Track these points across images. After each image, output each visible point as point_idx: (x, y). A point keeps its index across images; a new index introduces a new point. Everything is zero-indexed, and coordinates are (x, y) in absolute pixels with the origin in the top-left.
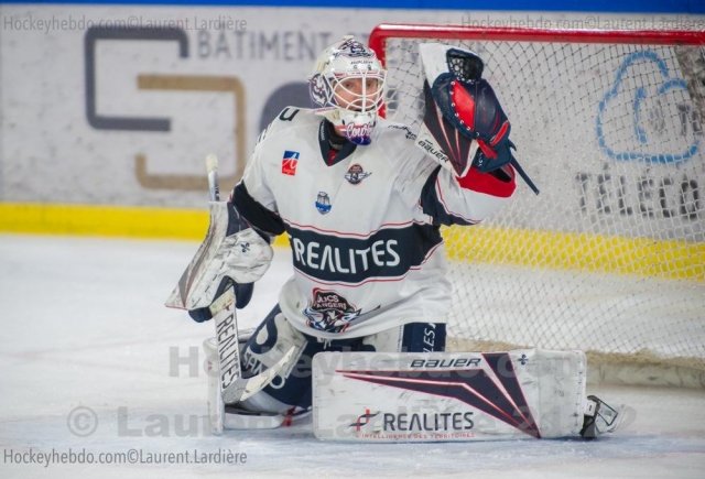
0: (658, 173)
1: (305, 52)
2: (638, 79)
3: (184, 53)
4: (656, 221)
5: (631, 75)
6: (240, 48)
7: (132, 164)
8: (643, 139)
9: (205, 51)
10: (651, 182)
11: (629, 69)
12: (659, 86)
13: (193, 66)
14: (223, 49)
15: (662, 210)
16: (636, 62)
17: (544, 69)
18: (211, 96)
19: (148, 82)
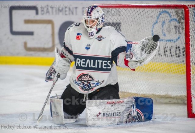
0: (169, 44)
1: (71, 12)
2: (163, 18)
3: (37, 13)
4: (169, 58)
5: (161, 17)
6: (52, 12)
7: (23, 44)
8: (165, 35)
9: (43, 13)
10: (167, 47)
11: (161, 15)
12: (169, 20)
13: (40, 17)
14: (48, 12)
15: (170, 55)
16: (162, 14)
17: (138, 17)
18: (45, 25)
19: (27, 22)
